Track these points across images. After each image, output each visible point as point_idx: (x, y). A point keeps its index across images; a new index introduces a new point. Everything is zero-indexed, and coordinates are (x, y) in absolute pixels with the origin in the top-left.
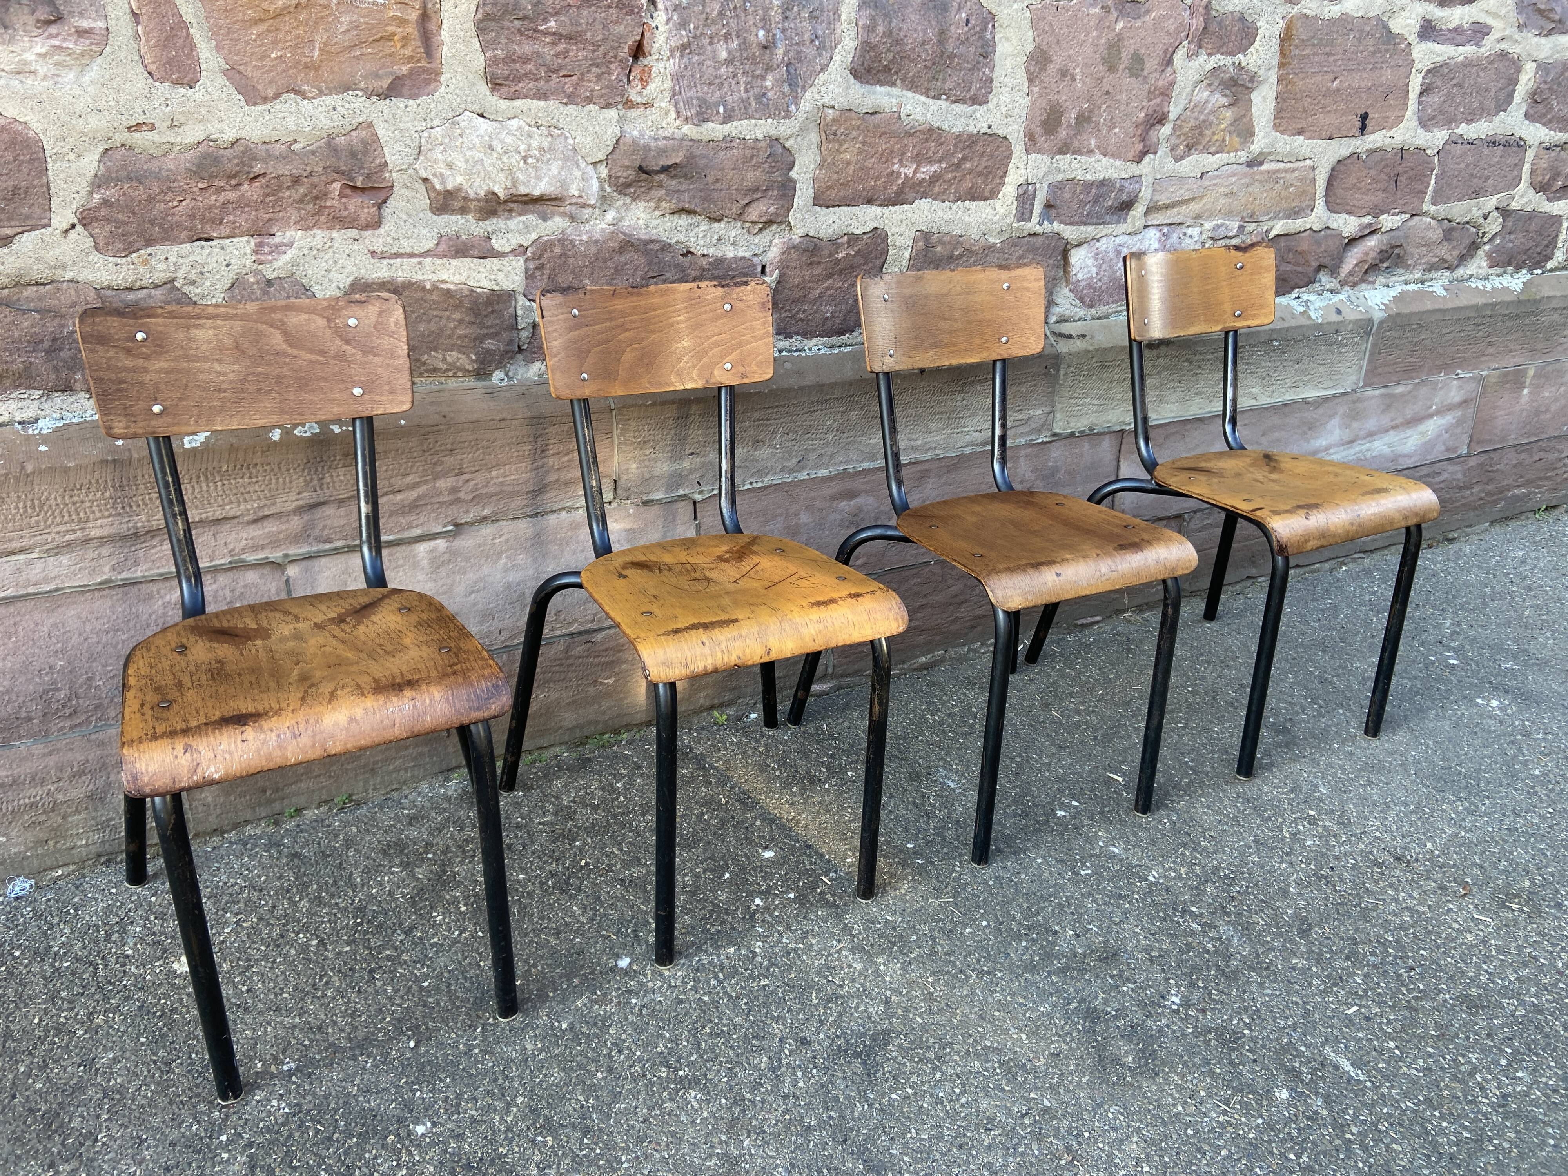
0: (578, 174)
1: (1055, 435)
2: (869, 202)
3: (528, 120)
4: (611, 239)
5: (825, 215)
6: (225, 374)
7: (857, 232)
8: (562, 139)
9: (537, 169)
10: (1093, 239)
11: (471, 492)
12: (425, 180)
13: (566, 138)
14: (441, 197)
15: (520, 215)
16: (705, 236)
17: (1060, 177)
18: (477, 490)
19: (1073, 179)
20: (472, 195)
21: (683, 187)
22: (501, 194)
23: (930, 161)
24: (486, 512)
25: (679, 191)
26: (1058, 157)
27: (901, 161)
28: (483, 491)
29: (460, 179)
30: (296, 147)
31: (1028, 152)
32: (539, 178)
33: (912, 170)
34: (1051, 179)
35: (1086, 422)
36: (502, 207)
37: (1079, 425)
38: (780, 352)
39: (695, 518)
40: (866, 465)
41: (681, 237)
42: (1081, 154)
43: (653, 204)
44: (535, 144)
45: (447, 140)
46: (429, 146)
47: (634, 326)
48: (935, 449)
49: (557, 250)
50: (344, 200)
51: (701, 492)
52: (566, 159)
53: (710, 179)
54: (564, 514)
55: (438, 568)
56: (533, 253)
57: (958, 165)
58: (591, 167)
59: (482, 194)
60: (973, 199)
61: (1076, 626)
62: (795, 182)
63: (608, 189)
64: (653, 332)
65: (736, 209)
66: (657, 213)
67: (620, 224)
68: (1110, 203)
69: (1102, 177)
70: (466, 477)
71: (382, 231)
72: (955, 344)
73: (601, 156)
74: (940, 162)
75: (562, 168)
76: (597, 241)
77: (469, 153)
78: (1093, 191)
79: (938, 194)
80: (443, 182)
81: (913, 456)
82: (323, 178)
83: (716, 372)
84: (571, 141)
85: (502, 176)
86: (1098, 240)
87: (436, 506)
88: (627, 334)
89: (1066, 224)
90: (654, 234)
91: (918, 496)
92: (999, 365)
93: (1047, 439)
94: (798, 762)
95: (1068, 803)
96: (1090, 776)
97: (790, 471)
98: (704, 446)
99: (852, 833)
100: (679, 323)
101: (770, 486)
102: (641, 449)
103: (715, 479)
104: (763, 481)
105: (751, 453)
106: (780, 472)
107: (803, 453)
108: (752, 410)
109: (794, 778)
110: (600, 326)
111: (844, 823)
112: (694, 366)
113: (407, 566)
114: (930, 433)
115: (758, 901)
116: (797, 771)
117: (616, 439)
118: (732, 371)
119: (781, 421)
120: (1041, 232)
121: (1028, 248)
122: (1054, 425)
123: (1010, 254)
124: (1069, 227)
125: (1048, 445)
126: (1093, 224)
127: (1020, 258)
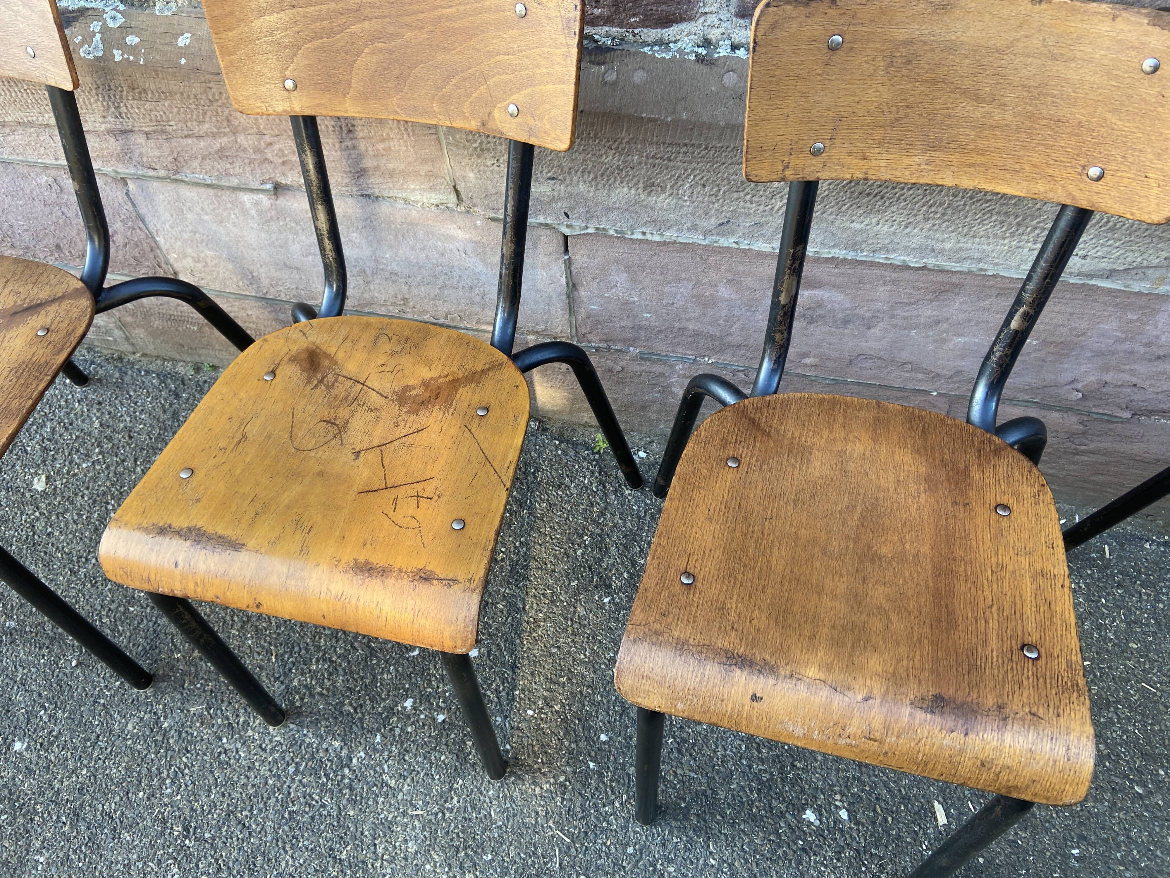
38: (734, 47)
39: (566, 250)
40: (840, 253)
47: (377, 12)
48: (980, 260)
51: (569, 226)
55: (268, 221)
64: (409, 26)
72: (980, 151)
81: (933, 261)
83: (496, 114)
87: (247, 161)
88: (366, 24)
91: (928, 313)
92: (1069, 214)
94: (613, 549)
95: (837, 807)
96: (910, 788)
97: (706, 233)
98: (570, 173)
99: (569, 679)
100: (449, 18)
101: (674, 243)
102: (479, 157)
103: (590, 216)
104: (662, 235)
105: (642, 197)
106: (689, 230)
107: (729, 215)
108: (643, 141)
109: (590, 568)
110: (318, 8)
111: (574, 660)
112: (468, 96)
113: (237, 211)
114: (974, 237)
115: (408, 703)
116: (600, 560)
117: (443, 138)
118: (519, 119)
119: (693, 165)
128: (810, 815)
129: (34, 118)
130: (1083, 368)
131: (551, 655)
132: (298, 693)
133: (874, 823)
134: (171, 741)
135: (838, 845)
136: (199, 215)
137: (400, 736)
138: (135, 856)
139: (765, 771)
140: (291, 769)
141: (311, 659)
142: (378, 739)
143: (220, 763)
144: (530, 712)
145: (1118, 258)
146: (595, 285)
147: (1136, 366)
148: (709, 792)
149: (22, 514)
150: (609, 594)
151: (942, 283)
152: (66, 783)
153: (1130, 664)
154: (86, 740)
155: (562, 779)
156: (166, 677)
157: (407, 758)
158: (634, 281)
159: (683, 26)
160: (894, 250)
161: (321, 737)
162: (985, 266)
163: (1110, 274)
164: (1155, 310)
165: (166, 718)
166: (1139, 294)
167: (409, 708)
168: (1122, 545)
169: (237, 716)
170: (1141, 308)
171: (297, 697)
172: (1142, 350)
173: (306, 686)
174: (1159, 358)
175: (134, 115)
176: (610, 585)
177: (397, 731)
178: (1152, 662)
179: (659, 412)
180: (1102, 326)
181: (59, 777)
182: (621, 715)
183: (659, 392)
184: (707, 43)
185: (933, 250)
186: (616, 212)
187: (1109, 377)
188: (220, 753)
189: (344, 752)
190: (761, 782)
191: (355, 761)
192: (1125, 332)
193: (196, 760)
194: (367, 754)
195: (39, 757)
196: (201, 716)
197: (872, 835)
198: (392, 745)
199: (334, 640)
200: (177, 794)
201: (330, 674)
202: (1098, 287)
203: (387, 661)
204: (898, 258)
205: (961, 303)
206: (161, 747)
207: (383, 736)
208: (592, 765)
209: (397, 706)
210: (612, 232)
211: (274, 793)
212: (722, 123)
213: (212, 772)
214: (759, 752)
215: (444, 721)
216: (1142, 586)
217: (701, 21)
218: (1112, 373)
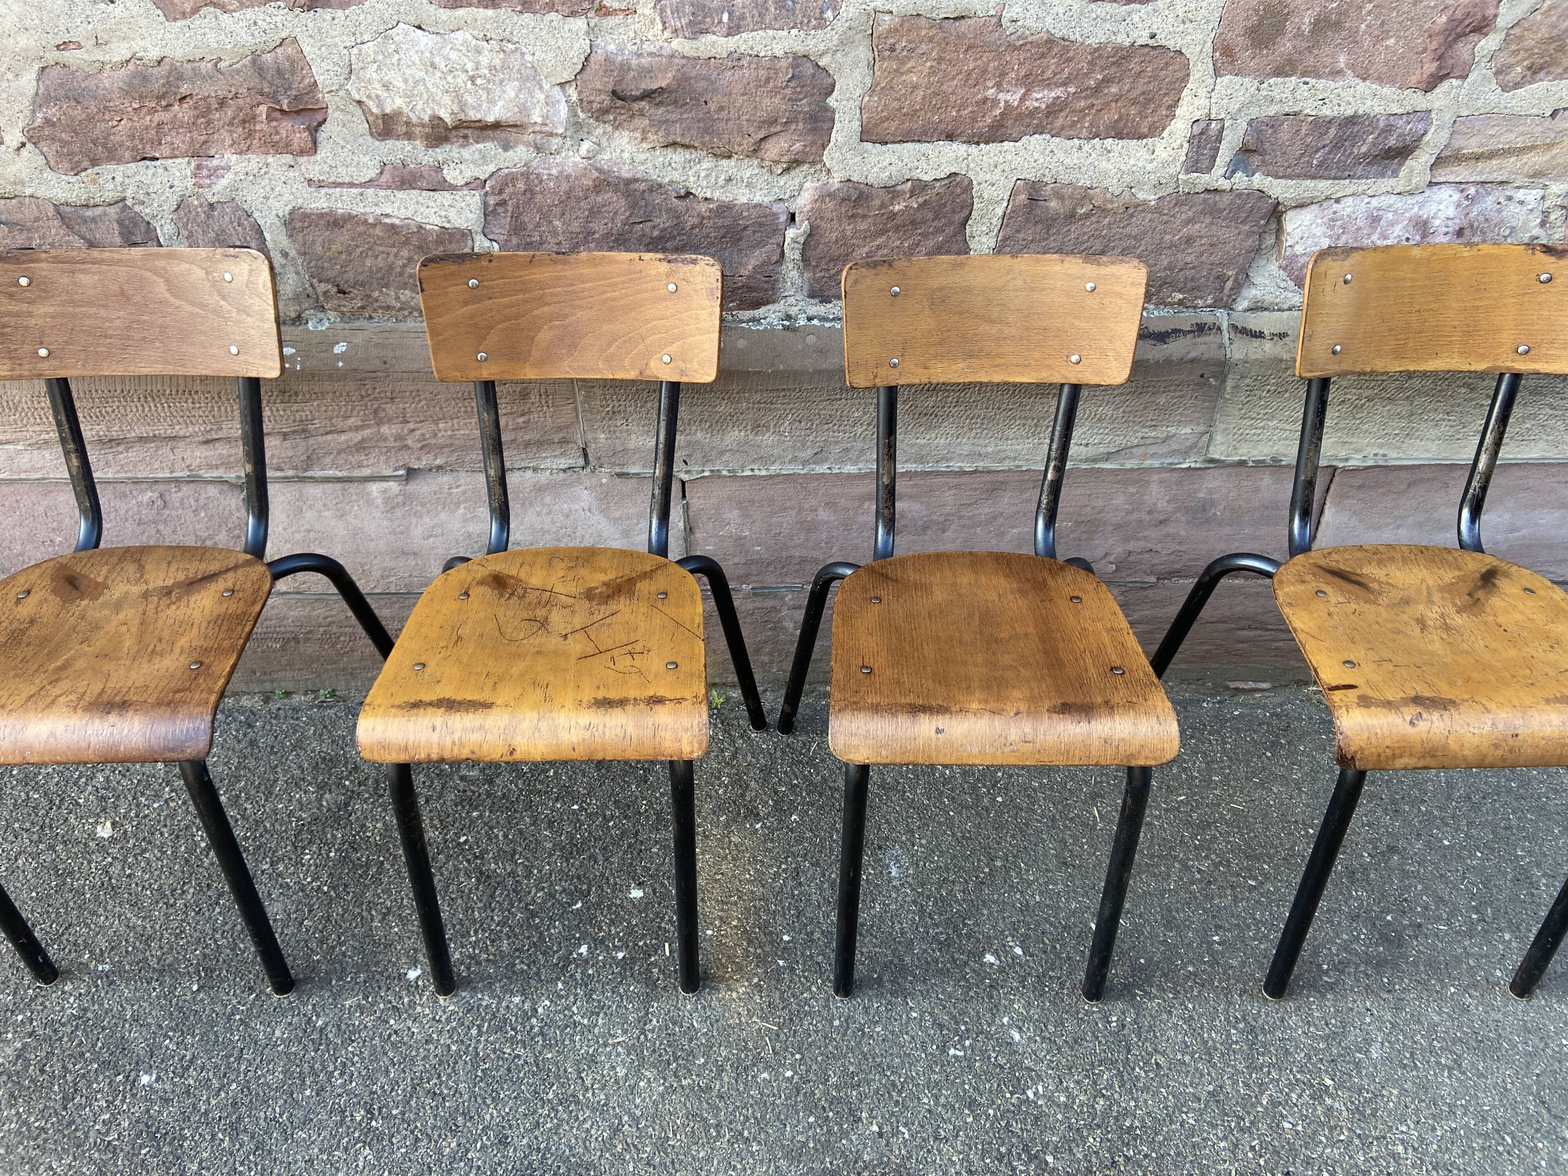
0: (541, 97)
1: (1212, 461)
2: (950, 137)
3: (475, 33)
4: (584, 176)
5: (879, 154)
6: (111, 320)
7: (925, 178)
8: (518, 55)
9: (488, 91)
10: (1327, 198)
11: (419, 441)
12: (359, 102)
13: (523, 54)
14: (380, 121)
15: (477, 142)
16: (708, 176)
17: (1272, 110)
18: (424, 440)
19: (1295, 114)
20: (415, 120)
21: (674, 117)
22: (448, 120)
23: (1048, 84)
24: (438, 462)
25: (667, 121)
26: (1272, 81)
27: (999, 86)
28: (433, 441)
29: (399, 102)
30: (221, 65)
31: (1217, 73)
32: (492, 102)
33: (1018, 96)
34: (1254, 113)
35: (1266, 451)
36: (454, 133)
37: (1255, 452)
39: (684, 496)
41: (676, 176)
42: (1318, 76)
43: (638, 135)
44: (484, 60)
45: (380, 57)
46: (361, 64)
47: (555, 299)
48: (1015, 458)
49: (521, 185)
50: (274, 124)
51: (687, 472)
52: (524, 79)
53: (712, 106)
54: (529, 473)
55: (394, 508)
56: (492, 187)
57: (1097, 90)
58: (557, 88)
59: (426, 118)
60: (1120, 136)
61: (1227, 688)
62: (834, 111)
63: (582, 116)
64: (581, 308)
65: (748, 144)
66: (645, 145)
67: (599, 157)
68: (1364, 149)
69: (1350, 112)
70: (411, 426)
71: (318, 157)
72: (1000, 356)
73: (567, 76)
74: (1065, 84)
75: (520, 90)
76: (568, 177)
77: (408, 72)
78: (1332, 132)
79: (1062, 128)
80: (380, 105)
81: (981, 464)
82: (248, 100)
83: (652, 364)
84: (529, 58)
85: (447, 99)
86: (1337, 201)
87: (384, 450)
88: (547, 308)
89: (1277, 177)
90: (640, 171)
91: (987, 510)
92: (1066, 389)
93: (1198, 466)
94: (753, 784)
95: (1011, 947)
96: (1068, 918)
97: (805, 463)
98: (689, 424)
99: (739, 897)
100: (613, 299)
101: (778, 475)
102: (610, 419)
103: (706, 460)
104: (767, 469)
105: (751, 437)
106: (790, 462)
107: (822, 444)
108: (750, 391)
109: (734, 802)
110: (509, 299)
111: (740, 881)
112: (628, 353)
113: (361, 502)
114: (1007, 439)
115: (584, 949)
116: (743, 795)
117: (579, 405)
118: (671, 365)
119: (791, 406)
120: (1229, 188)
121: (1203, 209)
122: (1210, 449)
123: (1173, 216)
124: (1283, 181)
125: (1200, 472)
126: (1330, 178)
127: (1189, 221)
128: (989, 958)
129: (162, 432)
130: (1110, 541)
131: (716, 881)
132: (462, 964)
133: (1045, 952)
134: (330, 1036)
135: (1020, 976)
136: (319, 512)
137: (582, 979)
138: (316, 1150)
139: (942, 933)
140: (474, 1032)
141: (468, 932)
142: (560, 985)
143: (392, 1044)
144: (709, 932)
145: (1109, 443)
146: (711, 525)
147: (1147, 533)
148: (896, 961)
149: (89, 862)
150: (759, 821)
151: (991, 482)
152: (213, 1102)
153: (1217, 792)
154: (228, 1057)
155: (756, 980)
156: (308, 980)
157: (594, 997)
158: (745, 516)
159: (770, 307)
160: (952, 459)
161: (499, 997)
162: (1020, 463)
163: (1108, 456)
164: (1146, 481)
165: (318, 1016)
166: (1132, 470)
167: (585, 953)
168: (1185, 708)
169: (400, 998)
170: (1137, 482)
171: (462, 968)
172: (1147, 518)
173: (470, 957)
174: (1161, 522)
175: (278, 418)
176: (758, 814)
177: (578, 976)
178: (1234, 788)
179: (771, 654)
180: (1114, 502)
181: (204, 1098)
182: (798, 917)
183: (771, 629)
184: (789, 317)
185: (980, 455)
186: (728, 454)
187: (1131, 546)
188: (390, 1036)
189: (527, 1006)
190: (940, 943)
191: (540, 1010)
192: (1131, 504)
193: (364, 1046)
194: (551, 1001)
195: (174, 1084)
196: (359, 1005)
197: (1046, 962)
198: (576, 988)
199: (489, 911)
200: (351, 1082)
201: (493, 941)
202: (1103, 469)
203: (550, 918)
204: (956, 465)
205: (1010, 498)
206: (321, 1044)
207: (564, 983)
208: (781, 963)
209: (571, 954)
210: (725, 473)
211: (461, 1057)
212: (811, 370)
213: (385, 1054)
214: (932, 919)
215: (624, 957)
216: (1210, 734)
217: (782, 302)
218: (1132, 543)
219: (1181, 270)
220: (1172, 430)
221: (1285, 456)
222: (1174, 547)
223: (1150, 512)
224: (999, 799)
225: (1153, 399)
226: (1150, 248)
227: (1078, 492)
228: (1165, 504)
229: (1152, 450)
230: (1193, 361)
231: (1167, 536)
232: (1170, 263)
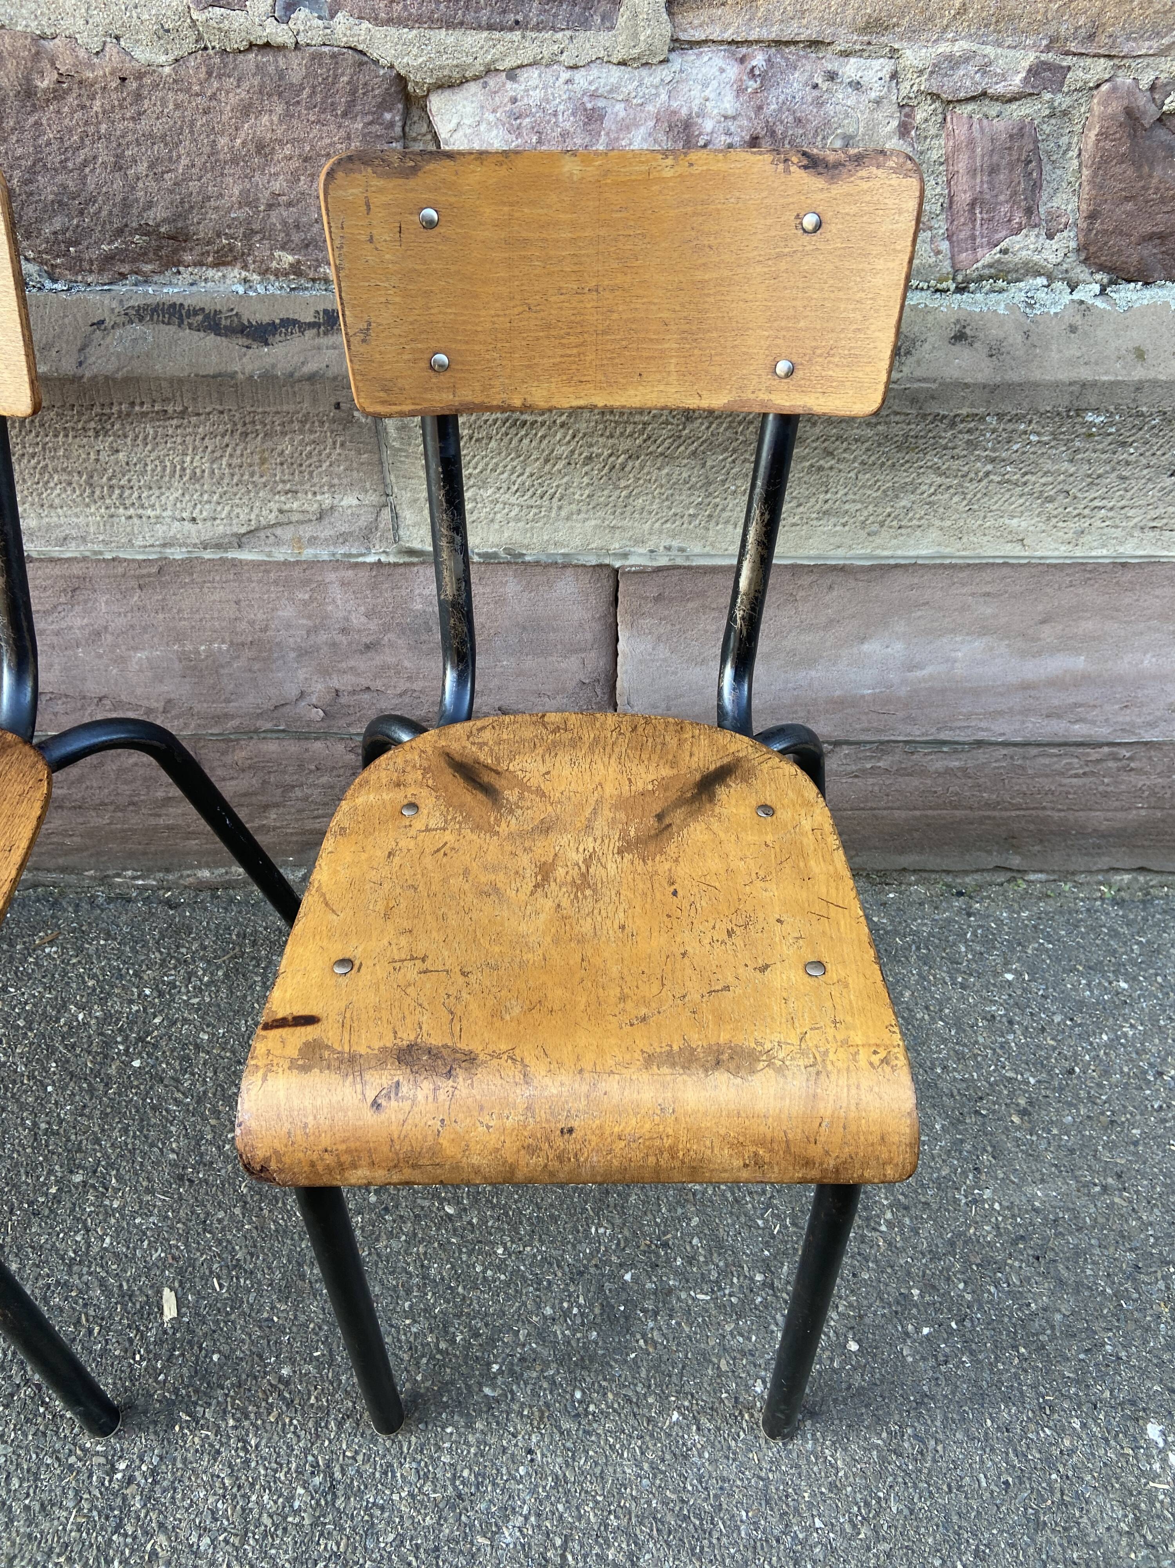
1: (411, 552)
10: (490, 70)
48: (83, 539)
86: (512, 74)
89: (376, 21)
91: (78, 622)
93: (392, 559)
96: (136, 1278)
114: (52, 507)
120: (290, 42)
121: (262, 86)
122: (401, 532)
123: (213, 97)
124: (392, 30)
125: (401, 570)
126: (479, 28)
127: (246, 110)
130: (301, 674)
145: (230, 517)
147: (352, 663)
162: (96, 547)
163: (240, 541)
164: (319, 583)
166: (286, 563)
170: (304, 583)
172: (343, 639)
174: (368, 647)
180: (280, 613)
187: (335, 682)
192: (309, 617)
202: (241, 561)
205: (107, 603)
218: (334, 676)
219: (270, 206)
220: (327, 500)
221: (527, 547)
222: (403, 685)
223: (344, 631)
224: (136, 1063)
225: (269, 444)
226: (198, 162)
227: (216, 597)
228: (363, 619)
229: (307, 531)
230: (312, 378)
231: (385, 667)
232: (245, 193)
